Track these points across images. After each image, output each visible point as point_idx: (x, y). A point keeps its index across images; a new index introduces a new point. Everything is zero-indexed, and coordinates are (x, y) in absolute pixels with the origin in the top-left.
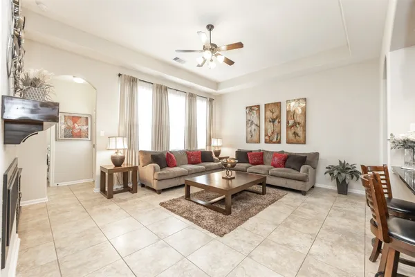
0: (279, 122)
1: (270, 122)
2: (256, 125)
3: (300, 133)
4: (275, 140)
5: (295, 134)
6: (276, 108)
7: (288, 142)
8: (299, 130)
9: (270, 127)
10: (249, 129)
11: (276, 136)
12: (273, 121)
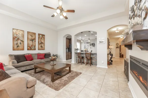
0: (35, 41)
1: (31, 40)
2: (22, 41)
3: (43, 46)
4: (33, 49)
5: (41, 47)
6: (34, 35)
7: (39, 49)
8: (43, 45)
9: (31, 43)
10: (15, 42)
11: (33, 47)
12: (32, 40)
